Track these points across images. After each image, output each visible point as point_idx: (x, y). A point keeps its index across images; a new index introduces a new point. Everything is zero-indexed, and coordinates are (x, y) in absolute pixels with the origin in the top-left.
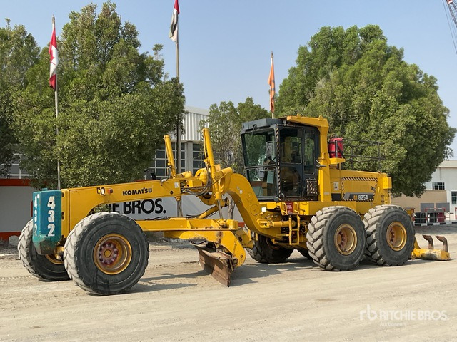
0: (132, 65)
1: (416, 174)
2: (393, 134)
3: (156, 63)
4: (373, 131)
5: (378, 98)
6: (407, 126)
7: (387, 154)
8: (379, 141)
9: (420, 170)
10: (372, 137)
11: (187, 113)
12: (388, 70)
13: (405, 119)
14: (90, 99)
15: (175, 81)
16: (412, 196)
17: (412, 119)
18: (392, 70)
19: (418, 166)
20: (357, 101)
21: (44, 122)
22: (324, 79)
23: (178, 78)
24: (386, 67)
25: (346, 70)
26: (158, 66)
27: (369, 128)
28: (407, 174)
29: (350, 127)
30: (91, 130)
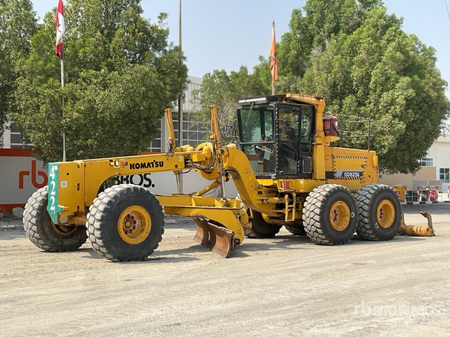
0: (141, 34)
1: (414, 150)
2: (393, 107)
3: (161, 31)
4: (372, 105)
5: (378, 70)
6: (406, 99)
7: (387, 129)
8: (377, 116)
9: (418, 146)
10: (371, 111)
11: (189, 82)
12: (389, 41)
13: (405, 93)
14: (98, 69)
15: (178, 49)
16: (406, 172)
17: (411, 92)
18: (392, 40)
19: (417, 142)
20: (356, 73)
21: (51, 92)
22: (320, 47)
23: (180, 46)
24: (386, 37)
25: (345, 38)
26: (163, 35)
27: (368, 101)
28: (405, 150)
29: (348, 100)
30: (102, 100)
